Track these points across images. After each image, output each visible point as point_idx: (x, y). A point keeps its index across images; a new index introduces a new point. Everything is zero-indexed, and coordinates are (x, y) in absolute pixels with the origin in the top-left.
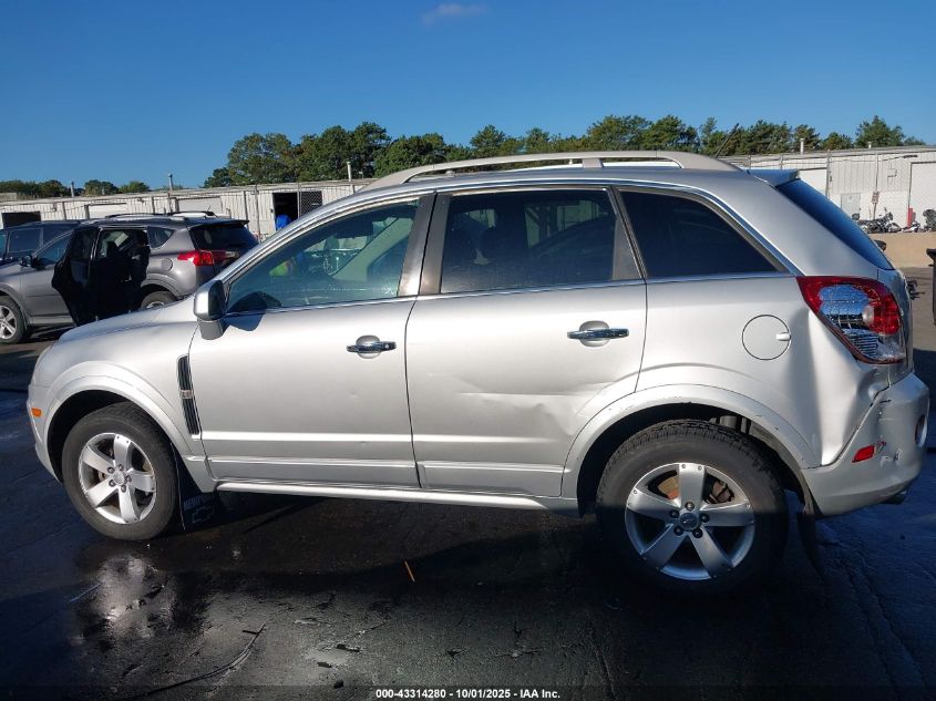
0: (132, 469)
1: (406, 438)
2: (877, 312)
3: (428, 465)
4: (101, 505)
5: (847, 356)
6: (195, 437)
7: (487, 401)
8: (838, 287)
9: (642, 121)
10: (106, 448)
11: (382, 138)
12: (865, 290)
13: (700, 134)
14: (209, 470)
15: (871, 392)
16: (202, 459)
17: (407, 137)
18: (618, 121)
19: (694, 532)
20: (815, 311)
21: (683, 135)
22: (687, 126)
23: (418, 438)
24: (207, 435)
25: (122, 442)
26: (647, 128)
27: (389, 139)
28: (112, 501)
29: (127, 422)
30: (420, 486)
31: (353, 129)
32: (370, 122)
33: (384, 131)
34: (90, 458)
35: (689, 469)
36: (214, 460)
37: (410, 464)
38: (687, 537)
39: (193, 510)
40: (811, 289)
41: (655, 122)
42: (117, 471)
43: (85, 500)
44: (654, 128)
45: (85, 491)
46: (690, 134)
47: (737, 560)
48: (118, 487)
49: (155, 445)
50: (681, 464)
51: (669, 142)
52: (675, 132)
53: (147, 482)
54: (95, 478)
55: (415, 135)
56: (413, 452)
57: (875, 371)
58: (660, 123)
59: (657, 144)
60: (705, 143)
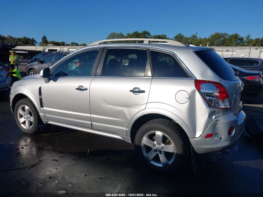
0: (29, 115)
1: (89, 115)
2: (220, 93)
3: (94, 123)
4: (22, 123)
5: (206, 105)
6: (42, 108)
7: (108, 107)
8: (207, 84)
9: (226, 34)
10: (23, 109)
11: (149, 35)
12: (215, 86)
13: (245, 39)
14: (45, 118)
15: (214, 117)
16: (43, 115)
17: (156, 35)
18: (219, 34)
19: (159, 152)
20: (198, 90)
21: (239, 39)
22: (241, 36)
23: (92, 115)
24: (45, 108)
25: (27, 107)
26: (228, 36)
27: (151, 35)
28: (24, 123)
29: (28, 103)
30: (93, 129)
31: (141, 33)
32: (146, 31)
33: (150, 33)
34: (20, 111)
35: (159, 133)
36: (46, 115)
37: (90, 123)
38: (158, 153)
39: (42, 127)
40: (198, 84)
41: (230, 35)
42: (26, 115)
43: (18, 121)
44: (230, 37)
45: (19, 119)
46: (242, 39)
47: (170, 162)
48: (26, 119)
49: (33, 110)
50: (156, 131)
51: (235, 41)
52: (237, 38)
53: (32, 119)
54: (21, 116)
55: (158, 35)
56: (90, 119)
57: (215, 111)
58: (232, 35)
59: (230, 41)
60: (246, 42)
